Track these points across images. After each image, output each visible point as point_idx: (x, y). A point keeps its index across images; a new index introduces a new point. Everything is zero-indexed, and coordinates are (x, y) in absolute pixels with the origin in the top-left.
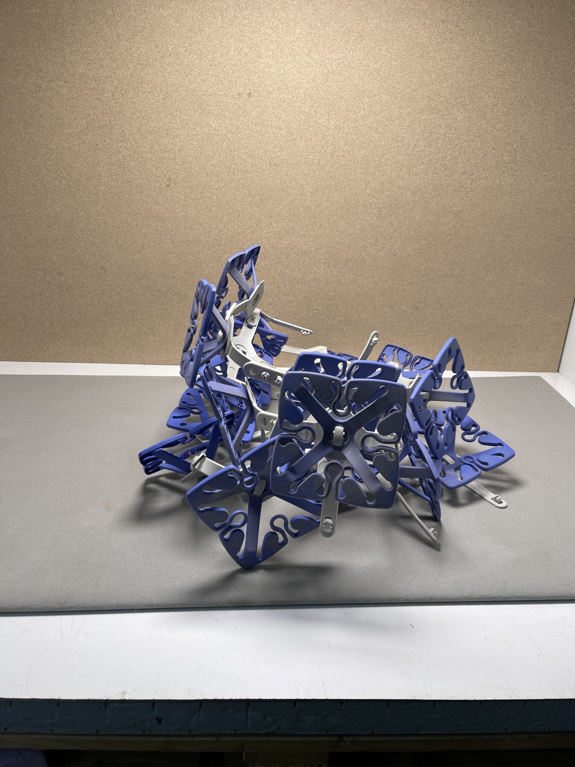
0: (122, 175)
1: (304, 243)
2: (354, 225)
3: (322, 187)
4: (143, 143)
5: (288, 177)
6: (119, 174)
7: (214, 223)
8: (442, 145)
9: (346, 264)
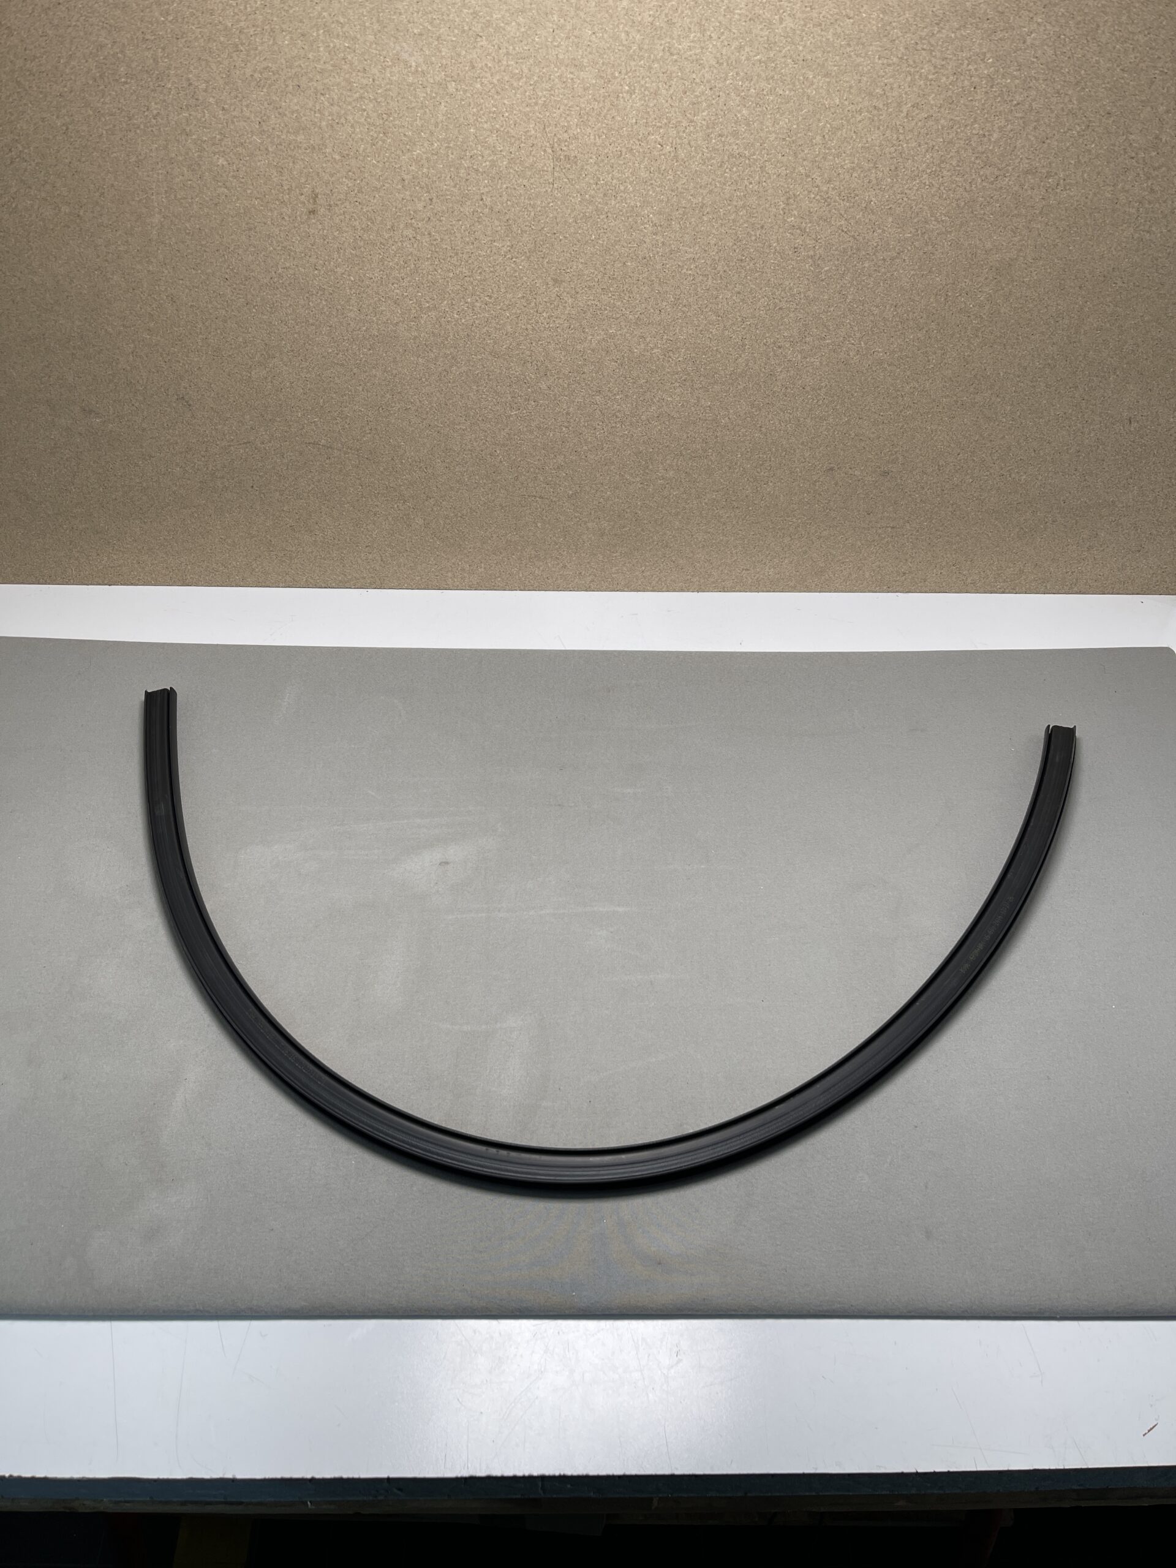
0: (198, 188)
1: (635, 339)
2: (755, 297)
3: (681, 211)
4: (242, 110)
5: (599, 189)
6: (191, 187)
7: (427, 298)
8: (983, 104)
9: (733, 384)
